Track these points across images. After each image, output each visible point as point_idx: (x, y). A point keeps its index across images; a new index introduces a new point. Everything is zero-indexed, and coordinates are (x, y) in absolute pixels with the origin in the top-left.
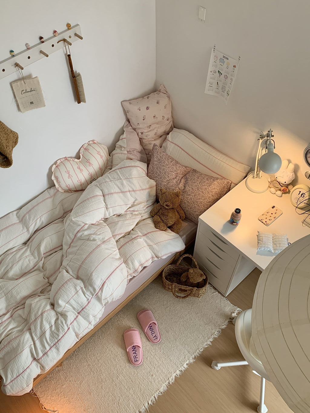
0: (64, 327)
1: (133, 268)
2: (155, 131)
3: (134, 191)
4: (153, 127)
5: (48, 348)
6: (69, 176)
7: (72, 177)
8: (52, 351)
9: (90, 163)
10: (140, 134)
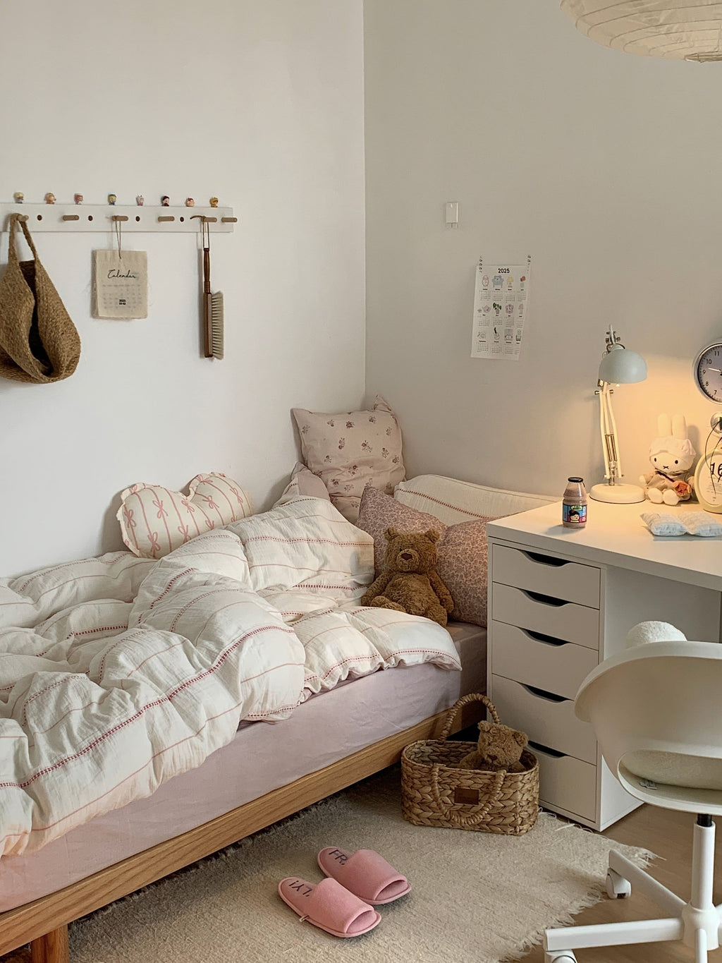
0: (127, 704)
1: (319, 664)
2: (367, 480)
3: (319, 541)
4: (362, 470)
5: (70, 752)
6: (161, 514)
7: (167, 515)
8: (82, 763)
9: (211, 502)
10: (331, 484)
